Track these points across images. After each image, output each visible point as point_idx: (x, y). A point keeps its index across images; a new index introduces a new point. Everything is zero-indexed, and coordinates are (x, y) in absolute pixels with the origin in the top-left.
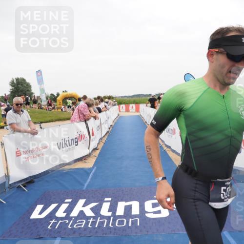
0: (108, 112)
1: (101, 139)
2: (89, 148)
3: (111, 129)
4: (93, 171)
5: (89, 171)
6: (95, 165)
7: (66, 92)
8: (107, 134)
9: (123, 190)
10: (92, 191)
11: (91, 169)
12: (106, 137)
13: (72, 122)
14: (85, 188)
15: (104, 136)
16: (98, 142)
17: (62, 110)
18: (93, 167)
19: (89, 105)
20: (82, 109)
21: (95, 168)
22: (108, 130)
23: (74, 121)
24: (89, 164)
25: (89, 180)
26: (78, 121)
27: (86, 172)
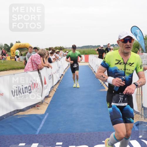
0: (59, 62)
1: (53, 87)
2: (42, 96)
3: (62, 78)
4: (46, 117)
5: (41, 118)
6: (47, 111)
7: (19, 42)
8: (58, 82)
9: (73, 135)
10: (45, 135)
11: (43, 116)
12: (58, 85)
13: (26, 71)
14: (37, 133)
15: (56, 85)
16: (50, 90)
17: (15, 59)
18: (45, 113)
19: (42, 55)
20: (35, 59)
21: (47, 114)
22: (59, 79)
23: (28, 70)
24: (42, 111)
25: (41, 126)
26: (31, 70)
27: (39, 118)
